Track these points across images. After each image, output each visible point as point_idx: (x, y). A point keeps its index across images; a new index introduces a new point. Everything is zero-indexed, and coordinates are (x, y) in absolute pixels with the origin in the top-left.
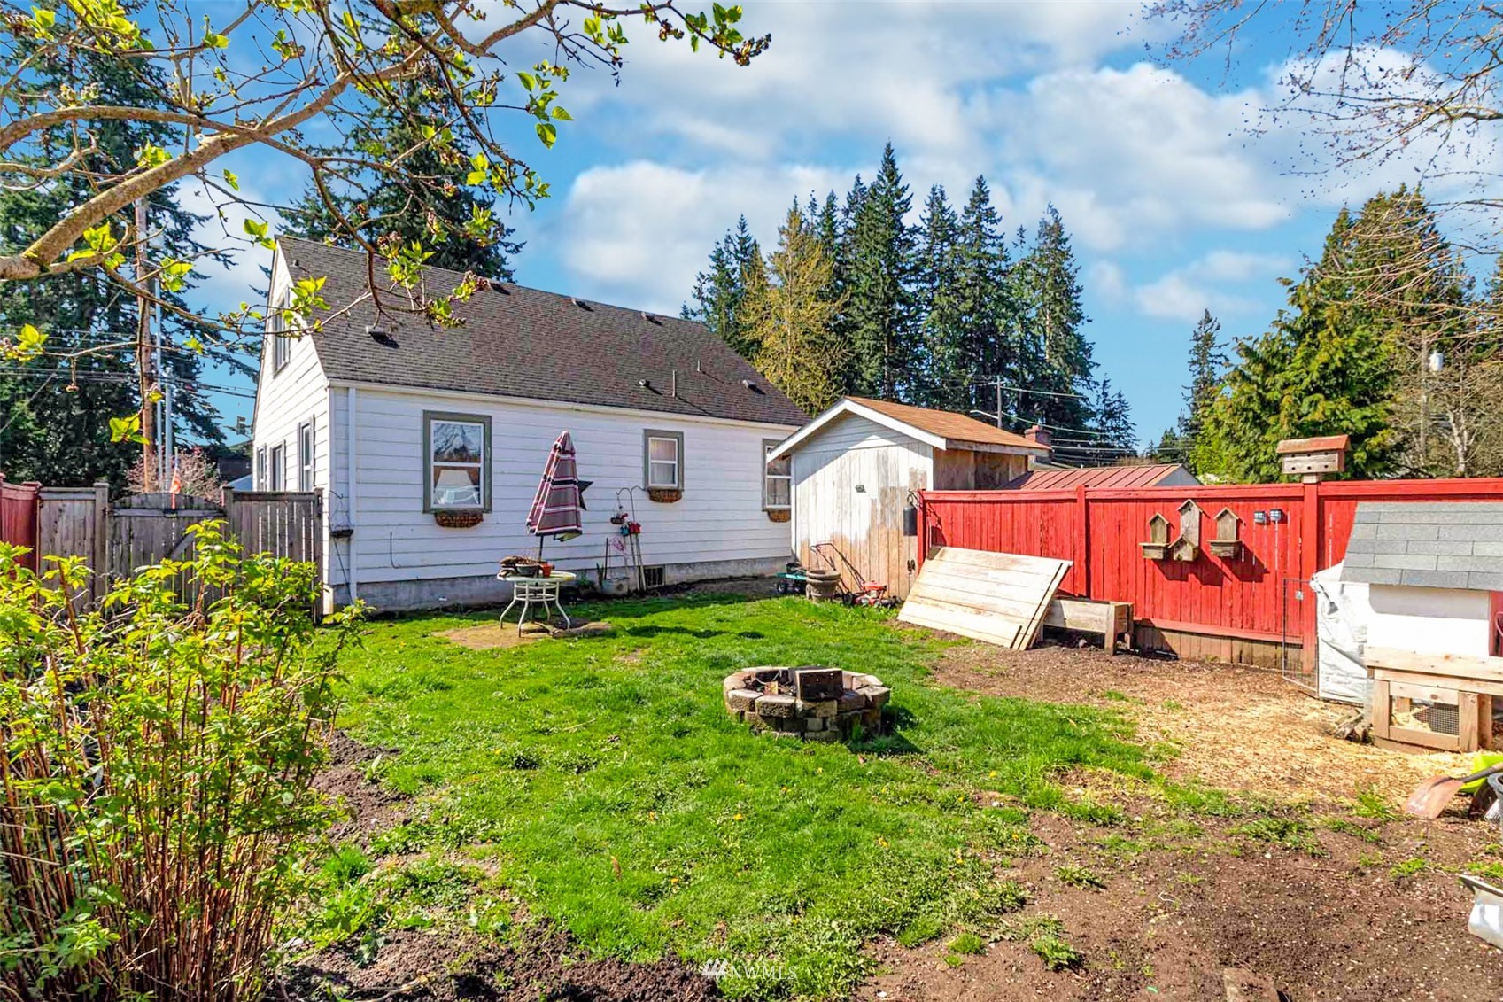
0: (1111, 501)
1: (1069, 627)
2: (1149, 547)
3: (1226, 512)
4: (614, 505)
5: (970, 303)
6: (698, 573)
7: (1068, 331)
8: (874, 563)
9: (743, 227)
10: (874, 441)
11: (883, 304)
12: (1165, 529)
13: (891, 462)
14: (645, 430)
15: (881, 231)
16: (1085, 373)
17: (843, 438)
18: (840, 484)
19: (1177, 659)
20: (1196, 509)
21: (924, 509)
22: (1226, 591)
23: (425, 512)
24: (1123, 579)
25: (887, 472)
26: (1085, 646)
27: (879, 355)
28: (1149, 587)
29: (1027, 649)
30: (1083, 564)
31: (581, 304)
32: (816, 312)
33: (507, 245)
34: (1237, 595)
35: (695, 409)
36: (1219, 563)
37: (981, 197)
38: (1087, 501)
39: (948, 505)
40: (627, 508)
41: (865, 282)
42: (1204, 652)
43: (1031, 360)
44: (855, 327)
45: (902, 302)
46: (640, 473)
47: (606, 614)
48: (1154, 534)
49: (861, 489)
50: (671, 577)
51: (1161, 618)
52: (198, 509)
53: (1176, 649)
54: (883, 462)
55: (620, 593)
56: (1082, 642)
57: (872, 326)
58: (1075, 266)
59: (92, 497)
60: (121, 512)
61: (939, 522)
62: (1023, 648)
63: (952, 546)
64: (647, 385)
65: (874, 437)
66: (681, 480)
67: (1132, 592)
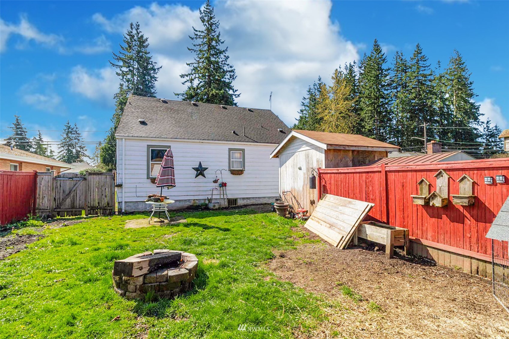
0: (398, 171)
1: (369, 239)
2: (416, 198)
3: (465, 177)
4: (214, 176)
5: (414, 95)
6: (252, 201)
7: (466, 102)
8: (305, 200)
9: (320, 80)
10: (305, 148)
11: (374, 99)
12: (427, 187)
13: (310, 156)
14: (229, 149)
15: (373, 72)
16: (476, 119)
17: (294, 148)
18: (293, 166)
19: (435, 265)
20: (446, 176)
21: (320, 177)
22: (467, 227)
23: (147, 178)
24: (406, 215)
25: (309, 161)
26: (377, 250)
27: (373, 119)
28: (420, 220)
29: (344, 248)
30: (385, 205)
31: (250, 110)
32: (343, 105)
33: (235, 95)
34: (474, 230)
35: (251, 140)
36: (461, 209)
37: (419, 52)
38: (386, 171)
39: (329, 175)
40: (219, 176)
41: (367, 92)
42: (452, 264)
43: (445, 115)
44: (362, 109)
45: (383, 98)
46: (227, 164)
47: (189, 217)
48: (421, 190)
49: (300, 169)
50: (240, 203)
51: (426, 239)
52: (79, 178)
53: (436, 259)
54: (307, 156)
55: (214, 208)
56: (376, 248)
57: (370, 108)
58: (469, 73)
59: (50, 174)
60: (58, 179)
61: (326, 183)
62: (341, 248)
63: (330, 194)
64: (234, 132)
65: (304, 146)
66: (244, 166)
67: (410, 222)
